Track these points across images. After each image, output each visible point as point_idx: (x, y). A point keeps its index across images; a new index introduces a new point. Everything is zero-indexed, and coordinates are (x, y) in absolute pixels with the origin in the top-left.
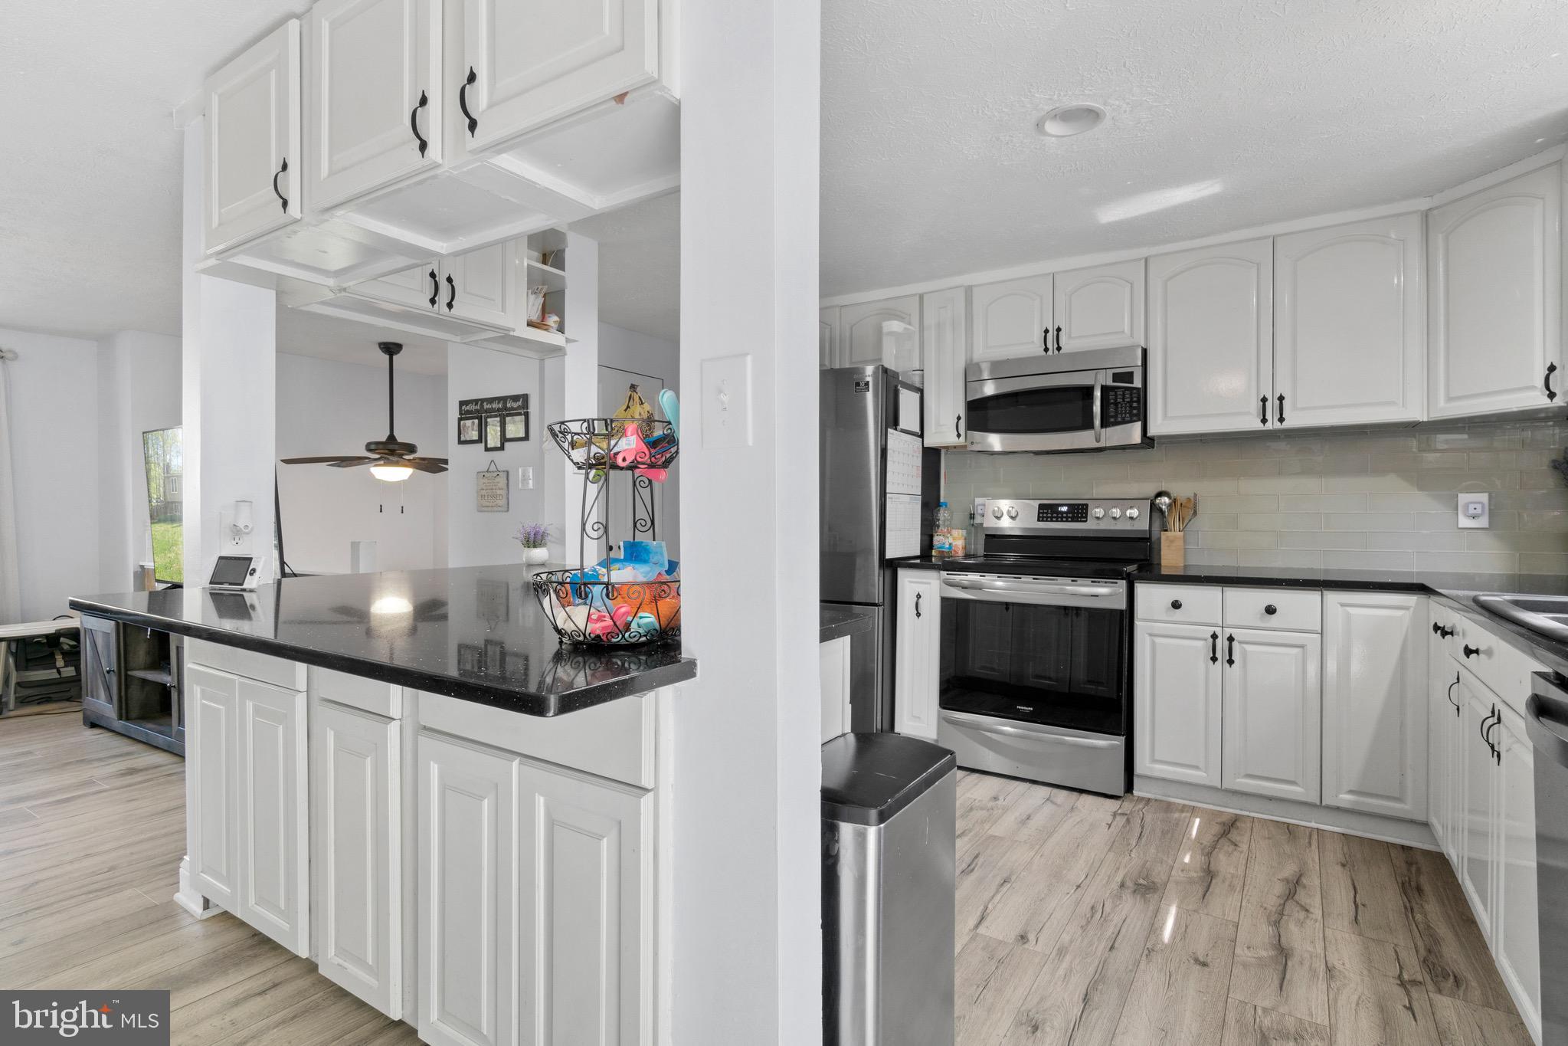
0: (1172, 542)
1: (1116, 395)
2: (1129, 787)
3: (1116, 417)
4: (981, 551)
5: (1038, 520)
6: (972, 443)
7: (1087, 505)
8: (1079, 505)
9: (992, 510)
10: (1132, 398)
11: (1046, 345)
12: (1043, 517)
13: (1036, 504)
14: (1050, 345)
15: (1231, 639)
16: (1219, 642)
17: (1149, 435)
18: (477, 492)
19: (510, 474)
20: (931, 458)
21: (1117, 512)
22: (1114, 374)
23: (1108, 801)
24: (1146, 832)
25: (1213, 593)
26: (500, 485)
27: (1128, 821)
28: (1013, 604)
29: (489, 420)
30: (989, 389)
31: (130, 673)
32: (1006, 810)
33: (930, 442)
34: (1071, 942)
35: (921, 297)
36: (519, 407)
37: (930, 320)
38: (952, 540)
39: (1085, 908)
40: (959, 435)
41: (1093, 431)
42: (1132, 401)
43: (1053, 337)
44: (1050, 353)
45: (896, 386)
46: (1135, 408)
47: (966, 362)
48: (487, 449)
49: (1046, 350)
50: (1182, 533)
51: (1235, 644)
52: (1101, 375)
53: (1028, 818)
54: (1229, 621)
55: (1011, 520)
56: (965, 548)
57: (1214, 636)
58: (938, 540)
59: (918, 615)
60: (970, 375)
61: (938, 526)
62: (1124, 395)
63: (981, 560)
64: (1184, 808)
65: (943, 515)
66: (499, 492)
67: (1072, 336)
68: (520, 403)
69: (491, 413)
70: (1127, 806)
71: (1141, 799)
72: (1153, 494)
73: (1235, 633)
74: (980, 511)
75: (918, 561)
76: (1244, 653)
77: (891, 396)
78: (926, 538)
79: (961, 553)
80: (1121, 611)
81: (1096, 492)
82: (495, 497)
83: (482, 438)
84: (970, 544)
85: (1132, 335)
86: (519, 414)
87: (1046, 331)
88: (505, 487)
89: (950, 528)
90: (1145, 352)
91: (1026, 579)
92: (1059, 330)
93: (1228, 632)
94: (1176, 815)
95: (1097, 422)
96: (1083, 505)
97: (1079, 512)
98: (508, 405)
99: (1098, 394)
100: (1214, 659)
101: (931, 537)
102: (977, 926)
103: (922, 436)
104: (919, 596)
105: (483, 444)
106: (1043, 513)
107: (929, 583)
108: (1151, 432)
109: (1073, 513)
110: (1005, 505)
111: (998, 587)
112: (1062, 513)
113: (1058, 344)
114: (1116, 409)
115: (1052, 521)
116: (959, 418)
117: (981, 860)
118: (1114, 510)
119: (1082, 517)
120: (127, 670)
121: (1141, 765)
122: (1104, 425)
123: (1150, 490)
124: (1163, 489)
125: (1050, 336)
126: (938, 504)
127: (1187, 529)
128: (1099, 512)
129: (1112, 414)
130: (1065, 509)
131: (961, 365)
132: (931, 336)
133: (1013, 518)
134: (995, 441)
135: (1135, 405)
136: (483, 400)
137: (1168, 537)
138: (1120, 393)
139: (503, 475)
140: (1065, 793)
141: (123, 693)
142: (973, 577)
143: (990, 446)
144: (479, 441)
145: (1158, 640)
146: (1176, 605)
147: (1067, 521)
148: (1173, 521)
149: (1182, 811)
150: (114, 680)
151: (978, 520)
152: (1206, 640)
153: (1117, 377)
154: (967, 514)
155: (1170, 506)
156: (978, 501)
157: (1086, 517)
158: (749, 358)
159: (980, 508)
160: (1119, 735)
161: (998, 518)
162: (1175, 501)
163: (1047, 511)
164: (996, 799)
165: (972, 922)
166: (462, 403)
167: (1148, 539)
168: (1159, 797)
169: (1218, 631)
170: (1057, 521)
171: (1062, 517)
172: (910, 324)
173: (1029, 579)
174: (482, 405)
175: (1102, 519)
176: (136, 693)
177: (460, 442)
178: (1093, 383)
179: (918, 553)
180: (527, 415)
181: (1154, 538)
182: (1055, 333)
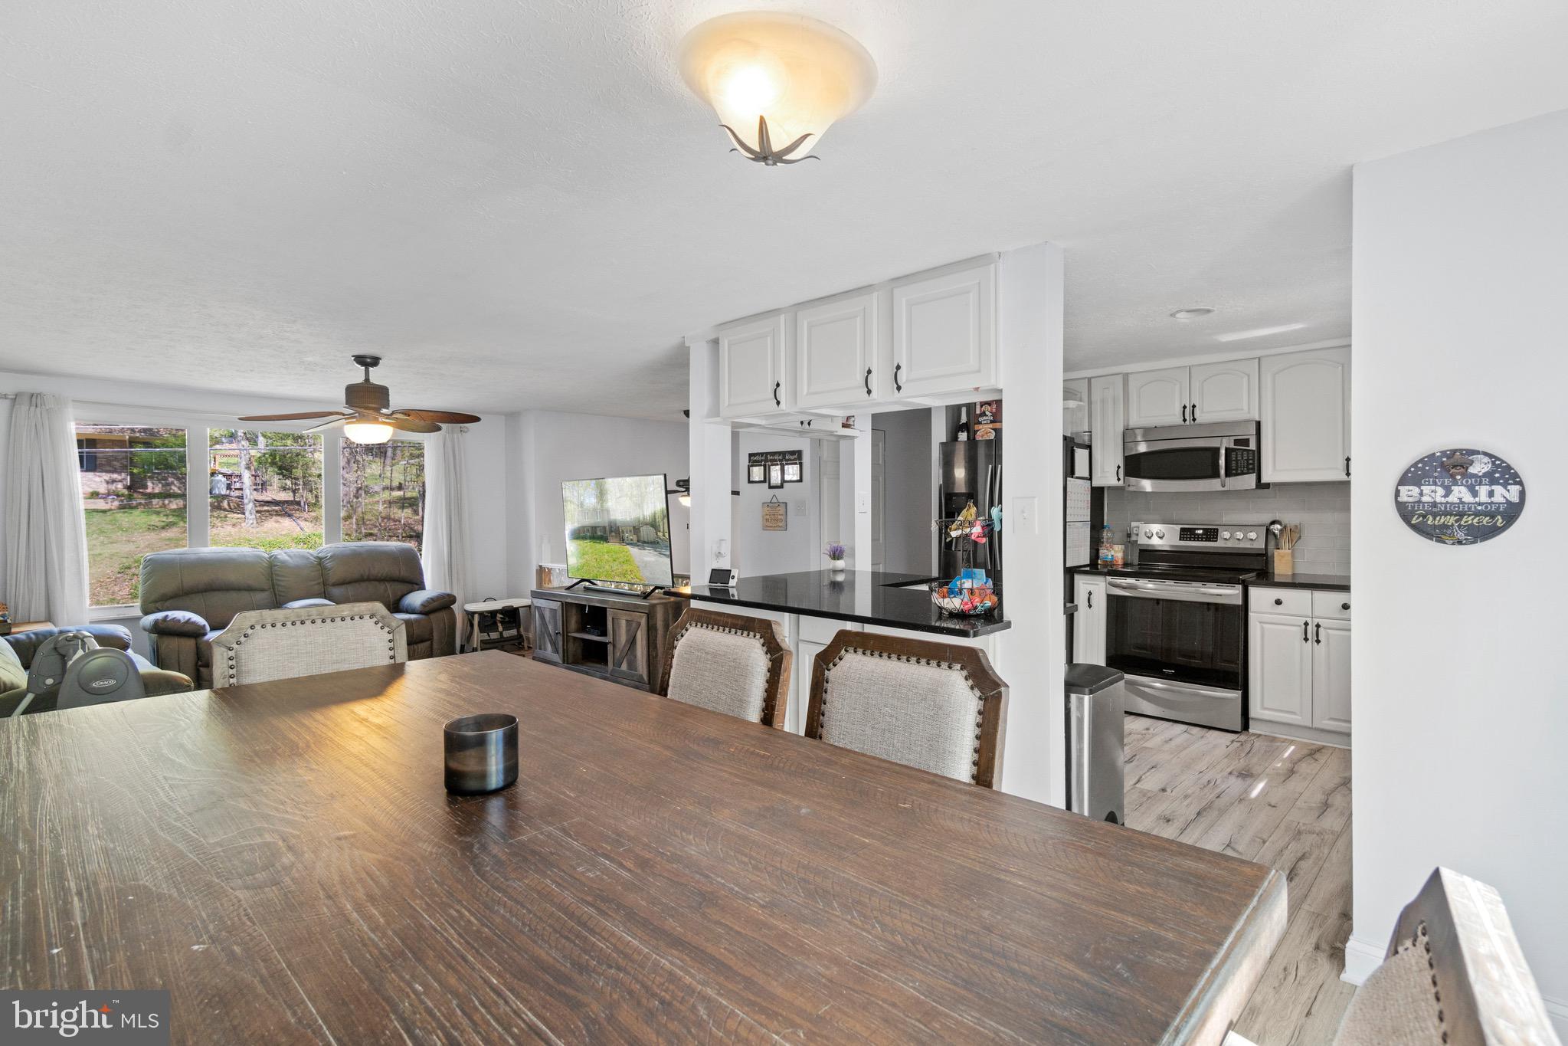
0: (1282, 557)
1: (1237, 455)
2: (1246, 726)
3: (1237, 470)
4: (1136, 562)
5: (1180, 540)
6: (1129, 486)
7: (1217, 530)
8: (1211, 529)
9: (1144, 531)
10: (1248, 457)
11: (1184, 416)
12: (1184, 538)
13: (1178, 528)
14: (1187, 417)
15: (1318, 626)
16: (1309, 628)
17: (1262, 482)
18: (763, 517)
19: (788, 504)
20: (1097, 494)
21: (1240, 535)
22: (1235, 440)
23: (1229, 735)
24: (1253, 751)
25: (1306, 594)
26: (780, 512)
27: (1242, 745)
28: (1163, 600)
29: (772, 467)
30: (1143, 448)
31: (569, 634)
32: (1154, 735)
33: (1096, 483)
34: (1193, 793)
35: (1089, 380)
36: (795, 459)
37: (1096, 396)
38: (1114, 553)
39: (1204, 780)
40: (1119, 480)
41: (1219, 480)
42: (1248, 460)
43: (1189, 411)
44: (1188, 422)
45: (1073, 447)
46: (1251, 464)
47: (1124, 426)
48: (770, 487)
49: (1185, 420)
50: (1290, 551)
51: (1321, 630)
52: (1225, 440)
53: (1171, 740)
54: (1316, 613)
55: (1159, 539)
56: (1124, 558)
57: (1306, 624)
58: (1103, 552)
59: (1090, 606)
60: (1128, 435)
61: (1103, 543)
62: (1242, 454)
63: (1136, 569)
64: (1284, 741)
65: (1106, 534)
66: (779, 517)
67: (1204, 410)
68: (796, 456)
69: (774, 463)
70: (1243, 737)
71: (1254, 734)
72: (1268, 521)
73: (1321, 622)
74: (1135, 532)
75: (1088, 569)
76: (1328, 637)
77: (1069, 453)
78: (1094, 551)
79: (1120, 562)
80: (1238, 606)
81: (1226, 520)
82: (777, 520)
83: (766, 478)
84: (1127, 555)
85: (1249, 412)
86: (796, 464)
87: (1185, 407)
88: (784, 513)
89: (1112, 543)
90: (1258, 424)
91: (1168, 582)
92: (1194, 406)
93: (1316, 621)
94: (1279, 744)
95: (1222, 472)
96: (1214, 529)
97: (1211, 534)
98: (787, 457)
99: (1223, 452)
100: (1306, 639)
101: (1098, 551)
102: (1135, 784)
103: (1090, 479)
104: (1090, 593)
105: (767, 484)
106: (1184, 535)
107: (1097, 584)
108: (1265, 479)
109: (1207, 535)
110: (1155, 528)
111: (1149, 587)
112: (1198, 535)
113: (1193, 416)
114: (1237, 463)
115: (1190, 540)
116: (1119, 467)
117: (1137, 757)
118: (1238, 533)
119: (1213, 538)
120: (567, 632)
121: (1255, 711)
122: (1228, 474)
123: (1267, 518)
124: (1277, 519)
125: (1187, 411)
126: (1103, 527)
127: (1296, 547)
128: (1227, 535)
129: (1234, 468)
130: (1200, 532)
131: (1121, 429)
132: (1097, 408)
133: (1161, 538)
134: (1147, 485)
135: (1251, 462)
136: (767, 454)
137: (1279, 553)
138: (1239, 453)
139: (783, 505)
140: (1198, 729)
141: (565, 647)
142: (1131, 581)
143: (1143, 487)
144: (764, 481)
145: (1264, 625)
146: (1278, 602)
147: (1202, 541)
148: (1284, 542)
149: (1283, 742)
150: (560, 638)
151: (1134, 538)
152: (1300, 626)
153: (1237, 442)
154: (1125, 533)
155: (1281, 530)
156: (1134, 524)
157: (1217, 538)
158: (1036, 499)
159: (1135, 529)
160: (1238, 690)
161: (1150, 538)
162: (1285, 527)
163: (1187, 533)
164: (1147, 729)
165: (1132, 783)
166: (751, 455)
167: (1266, 555)
168: (1267, 734)
169: (1309, 620)
170: (1194, 540)
171: (1198, 538)
172: (1081, 401)
173: (1171, 583)
174: (766, 457)
175: (1227, 540)
176: (572, 647)
177: (750, 482)
178: (1218, 446)
179: (1088, 562)
180: (801, 465)
181: (1269, 554)
182: (1191, 409)
